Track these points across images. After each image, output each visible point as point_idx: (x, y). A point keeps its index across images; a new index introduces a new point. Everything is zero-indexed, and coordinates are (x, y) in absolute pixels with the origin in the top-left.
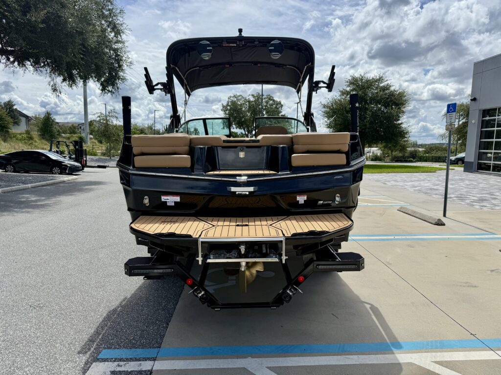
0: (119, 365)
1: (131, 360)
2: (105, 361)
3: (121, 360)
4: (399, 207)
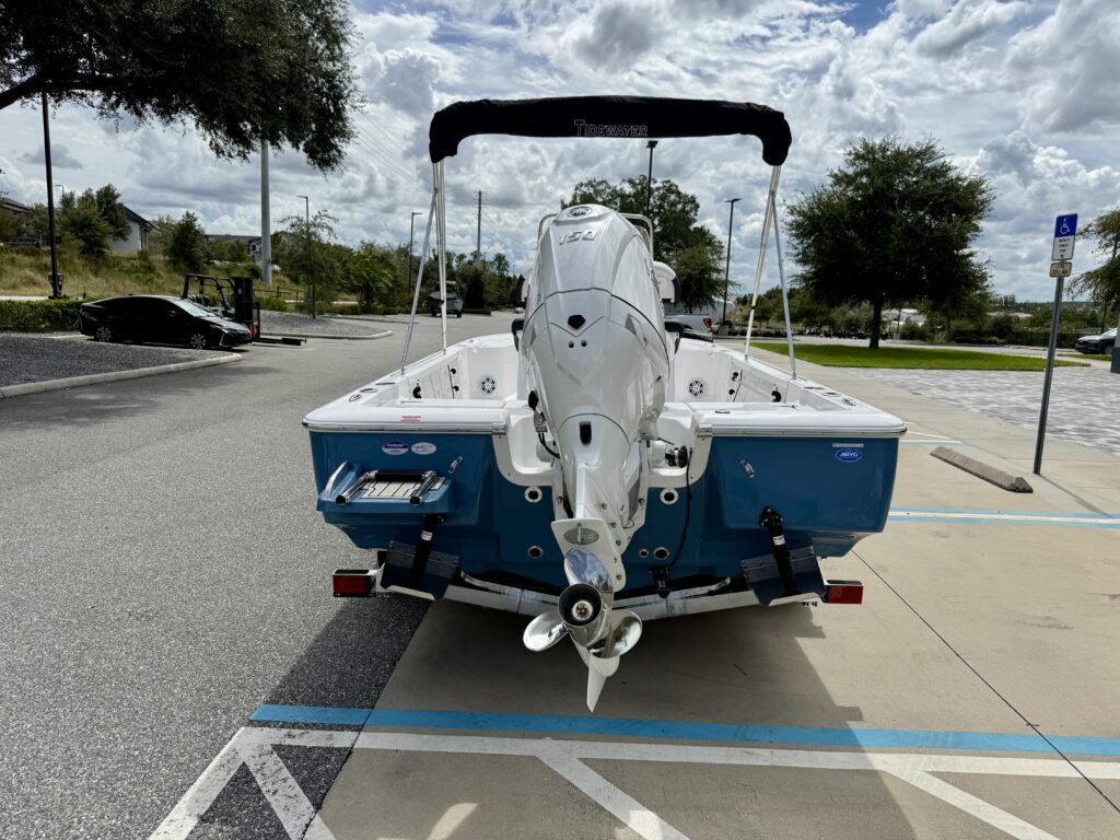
0: (289, 735)
1: (315, 726)
2: (264, 726)
3: (294, 726)
4: (936, 447)
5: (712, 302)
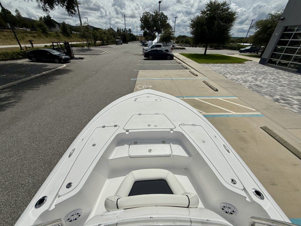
5: (171, 41)
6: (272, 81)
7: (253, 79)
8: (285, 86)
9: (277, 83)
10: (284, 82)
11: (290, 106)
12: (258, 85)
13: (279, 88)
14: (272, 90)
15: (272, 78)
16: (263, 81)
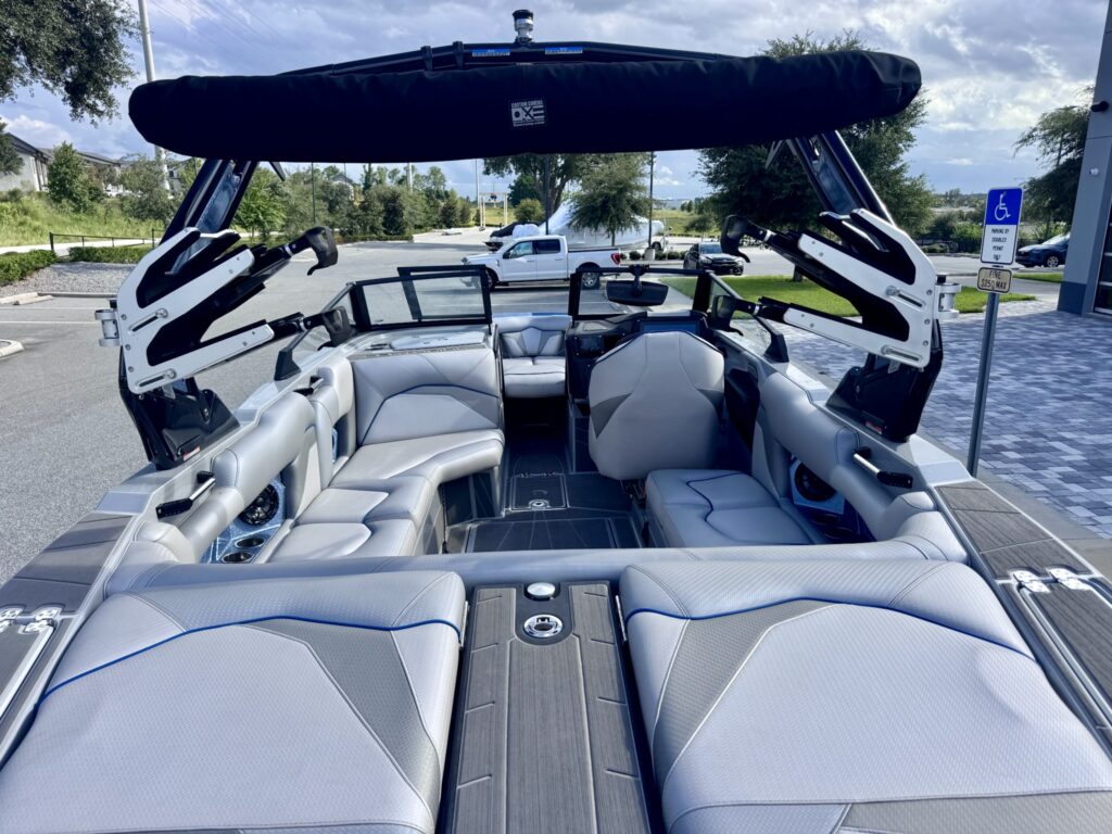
5: (637, 223)
6: (1049, 379)
7: (954, 377)
8: (1090, 399)
9: (1064, 387)
10: (1101, 385)
11: (1031, 471)
12: (957, 398)
13: (1054, 405)
14: (1010, 413)
15: (1065, 368)
16: (1006, 379)
